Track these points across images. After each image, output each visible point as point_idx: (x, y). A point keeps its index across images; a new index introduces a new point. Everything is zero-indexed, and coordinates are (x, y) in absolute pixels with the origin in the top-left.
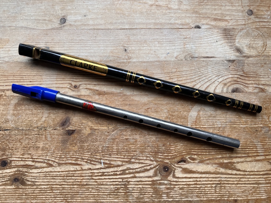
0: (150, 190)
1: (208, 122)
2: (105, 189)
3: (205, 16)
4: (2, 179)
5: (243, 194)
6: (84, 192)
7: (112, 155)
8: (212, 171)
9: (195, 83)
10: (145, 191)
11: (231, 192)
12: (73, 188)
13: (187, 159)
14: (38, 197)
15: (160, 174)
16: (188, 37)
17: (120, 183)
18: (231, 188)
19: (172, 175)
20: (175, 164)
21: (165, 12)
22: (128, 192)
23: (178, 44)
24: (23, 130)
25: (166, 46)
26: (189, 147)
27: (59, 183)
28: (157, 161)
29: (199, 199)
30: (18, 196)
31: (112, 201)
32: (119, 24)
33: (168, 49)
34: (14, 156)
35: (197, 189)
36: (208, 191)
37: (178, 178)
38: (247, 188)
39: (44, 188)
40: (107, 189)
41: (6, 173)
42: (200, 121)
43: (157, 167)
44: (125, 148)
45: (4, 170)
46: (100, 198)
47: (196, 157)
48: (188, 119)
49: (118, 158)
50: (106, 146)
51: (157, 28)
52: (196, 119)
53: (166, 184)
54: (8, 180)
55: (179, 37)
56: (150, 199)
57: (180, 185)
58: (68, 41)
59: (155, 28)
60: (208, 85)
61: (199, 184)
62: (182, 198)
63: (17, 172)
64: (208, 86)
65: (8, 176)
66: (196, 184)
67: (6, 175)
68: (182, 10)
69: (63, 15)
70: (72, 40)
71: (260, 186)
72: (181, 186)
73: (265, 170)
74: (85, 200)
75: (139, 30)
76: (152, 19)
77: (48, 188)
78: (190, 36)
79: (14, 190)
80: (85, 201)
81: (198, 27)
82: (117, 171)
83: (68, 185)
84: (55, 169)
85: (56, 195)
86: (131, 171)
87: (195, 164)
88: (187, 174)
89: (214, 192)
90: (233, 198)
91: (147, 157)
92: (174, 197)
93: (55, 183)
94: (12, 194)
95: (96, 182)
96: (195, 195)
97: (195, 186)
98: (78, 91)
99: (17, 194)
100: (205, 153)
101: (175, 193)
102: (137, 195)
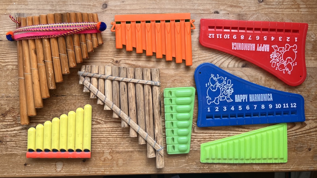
3: (223, 3)
6: (125, 143)
12: (117, 140)
20: (195, 123)
24: (76, 96)
27: (106, 136)
37: (197, 133)
57: (198, 138)
61: (213, 138)
64: (223, 62)
66: (211, 138)
69: (105, 1)
74: (126, 149)
76: (179, 5)
77: (98, 140)
81: (217, 12)
83: (112, 138)
84: (102, 126)
85: (104, 145)
93: (102, 136)
98: (119, 65)
101: (194, 144)
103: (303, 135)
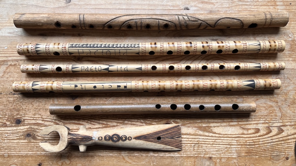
4: (16, 134)
5: (217, 153)
8: (192, 133)
11: (207, 151)
13: (171, 122)
18: (207, 147)
29: (180, 155)
30: (30, 148)
32: (117, 5)
34: (27, 116)
36: (187, 149)
38: (221, 148)
41: (20, 129)
45: (18, 127)
47: (179, 121)
54: (21, 135)
59: (149, 8)
62: (166, 154)
63: (29, 129)
65: (21, 132)
67: (20, 131)
71: (232, 146)
73: (237, 134)
75: (134, 10)
79: (26, 143)
81: (187, 9)
89: (193, 150)
90: (208, 156)
94: (25, 147)
98: (81, 63)
99: (29, 147)
103: (280, 142)
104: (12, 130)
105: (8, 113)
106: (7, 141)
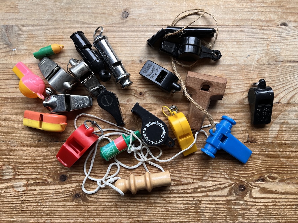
0: (224, 210)
1: (291, 137)
2: (174, 208)
3: (293, 12)
4: (61, 195)
6: (152, 211)
7: (182, 171)
8: (293, 192)
9: (279, 92)
10: (219, 211)
12: (139, 206)
13: (266, 178)
14: (101, 214)
15: (235, 193)
16: (272, 36)
17: (191, 202)
19: (248, 195)
20: (252, 183)
21: (246, 6)
22: (200, 212)
23: (260, 45)
25: (245, 47)
26: (268, 165)
27: (124, 200)
28: (232, 179)
29: (277, 221)
30: (80, 213)
31: (182, 221)
33: (249, 51)
34: (74, 170)
35: (276, 210)
36: (287, 213)
37: (255, 198)
39: (108, 205)
40: (176, 208)
41: (66, 188)
42: (282, 135)
43: (232, 186)
44: (196, 164)
45: (63, 185)
46: (169, 218)
47: (276, 175)
48: (269, 133)
49: (188, 175)
50: (175, 162)
51: (236, 25)
52: (277, 134)
53: (242, 205)
54: (68, 195)
55: (262, 36)
56: (224, 220)
58: (131, 39)
59: (234, 24)
60: (293, 94)
61: (278, 205)
62: (259, 220)
63: (78, 188)
64: (293, 96)
65: (68, 192)
66: (275, 205)
67: (66, 191)
68: (266, 3)
69: (125, 7)
70: (136, 38)
72: (258, 207)
76: (230, 14)
77: (113, 205)
78: (275, 36)
79: (75, 206)
80: (153, 220)
81: (285, 25)
82: (188, 189)
83: (134, 202)
85: (122, 213)
86: (203, 189)
87: (275, 184)
88: (265, 194)
89: (294, 214)
91: (222, 174)
92: (251, 219)
93: (119, 200)
94: (73, 211)
95: (165, 200)
96: (273, 217)
97: (274, 207)
98: (144, 99)
99: (79, 211)
100: (286, 172)
101: (252, 214)
102: (209, 215)
104: (55, 189)
105: (49, 166)
106: (49, 204)
